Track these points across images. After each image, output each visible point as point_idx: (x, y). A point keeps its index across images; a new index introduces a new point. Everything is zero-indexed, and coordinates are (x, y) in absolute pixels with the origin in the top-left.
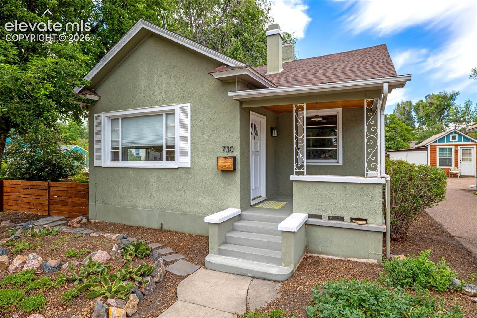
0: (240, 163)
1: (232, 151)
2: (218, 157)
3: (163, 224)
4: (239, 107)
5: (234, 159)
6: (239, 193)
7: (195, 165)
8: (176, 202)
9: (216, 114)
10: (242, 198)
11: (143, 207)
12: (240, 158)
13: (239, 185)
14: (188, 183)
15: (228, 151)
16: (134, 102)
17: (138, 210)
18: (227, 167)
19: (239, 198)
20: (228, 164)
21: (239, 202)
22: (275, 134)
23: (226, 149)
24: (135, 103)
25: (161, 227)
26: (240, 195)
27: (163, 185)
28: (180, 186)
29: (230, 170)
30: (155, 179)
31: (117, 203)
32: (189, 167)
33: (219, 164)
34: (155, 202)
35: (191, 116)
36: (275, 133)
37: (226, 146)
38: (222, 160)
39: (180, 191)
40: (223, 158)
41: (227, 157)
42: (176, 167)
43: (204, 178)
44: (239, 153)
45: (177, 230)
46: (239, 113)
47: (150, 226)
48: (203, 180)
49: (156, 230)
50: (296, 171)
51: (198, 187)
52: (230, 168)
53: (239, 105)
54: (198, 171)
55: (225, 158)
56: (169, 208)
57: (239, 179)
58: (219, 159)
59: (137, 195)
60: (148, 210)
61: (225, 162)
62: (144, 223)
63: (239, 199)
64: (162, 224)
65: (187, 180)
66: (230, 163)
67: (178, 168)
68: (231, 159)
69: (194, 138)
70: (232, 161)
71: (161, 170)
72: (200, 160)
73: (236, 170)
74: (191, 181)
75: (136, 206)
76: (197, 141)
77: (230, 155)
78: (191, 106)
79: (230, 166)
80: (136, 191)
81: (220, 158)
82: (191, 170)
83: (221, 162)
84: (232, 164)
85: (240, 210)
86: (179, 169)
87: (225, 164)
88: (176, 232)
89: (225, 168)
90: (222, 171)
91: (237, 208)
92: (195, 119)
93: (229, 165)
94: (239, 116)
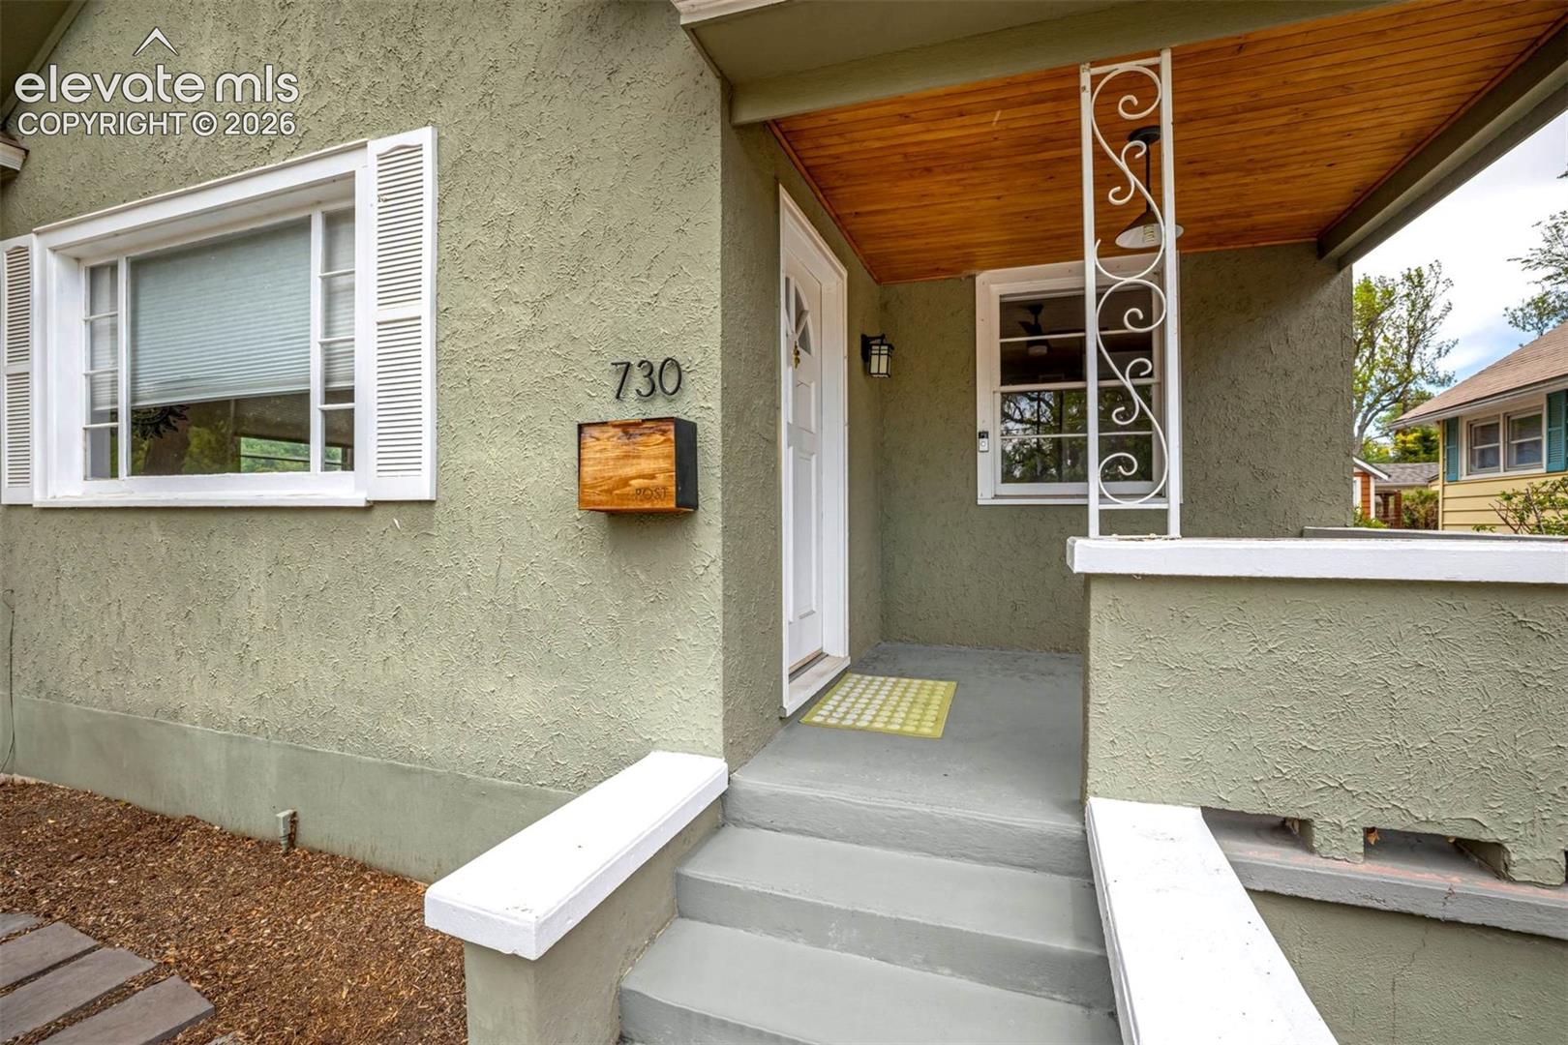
0: (725, 468)
1: (670, 387)
2: (581, 427)
3: (301, 818)
4: (717, 114)
5: (685, 436)
6: (715, 659)
7: (460, 483)
8: (360, 698)
9: (576, 175)
10: (732, 686)
11: (207, 719)
12: (724, 435)
13: (717, 609)
14: (423, 595)
15: (645, 392)
16: (168, 158)
17: (184, 733)
18: (640, 491)
19: (715, 687)
20: (646, 466)
21: (719, 711)
22: (880, 364)
23: (638, 381)
24: (174, 161)
25: (292, 839)
26: (726, 668)
27: (300, 600)
28: (378, 605)
29: (659, 505)
30: (263, 567)
31: (98, 693)
32: (427, 497)
33: (588, 470)
34: (261, 696)
35: (441, 203)
36: (884, 359)
37: (634, 362)
38: (609, 445)
39: (380, 638)
40: (612, 431)
41: (636, 425)
42: (358, 499)
43: (507, 564)
44: (715, 404)
45: (369, 858)
46: (717, 151)
47: (241, 824)
48: (503, 574)
49: (264, 847)
50: (1101, 512)
51: (478, 617)
52: (659, 493)
53: (718, 100)
54: (475, 521)
55: (627, 428)
56: (326, 731)
57: (716, 570)
58: (588, 441)
59: (180, 653)
60: (230, 737)
61: (627, 456)
62: (216, 807)
63: (719, 692)
64: (293, 820)
65: (417, 573)
66: (655, 461)
67: (372, 506)
68: (664, 432)
69: (457, 324)
70: (670, 449)
71: (288, 517)
72: (485, 457)
73: (696, 507)
74: (440, 583)
75: (175, 715)
76: (472, 344)
77: (660, 409)
78: (439, 141)
79: (660, 480)
80: (177, 630)
81: (595, 432)
82: (438, 512)
83: (604, 453)
84: (668, 464)
85: (720, 765)
86: (378, 513)
87: (629, 470)
88: (364, 868)
89: (624, 497)
90: (611, 513)
91: (705, 751)
92: (460, 218)
93: (652, 477)
94: (719, 167)
